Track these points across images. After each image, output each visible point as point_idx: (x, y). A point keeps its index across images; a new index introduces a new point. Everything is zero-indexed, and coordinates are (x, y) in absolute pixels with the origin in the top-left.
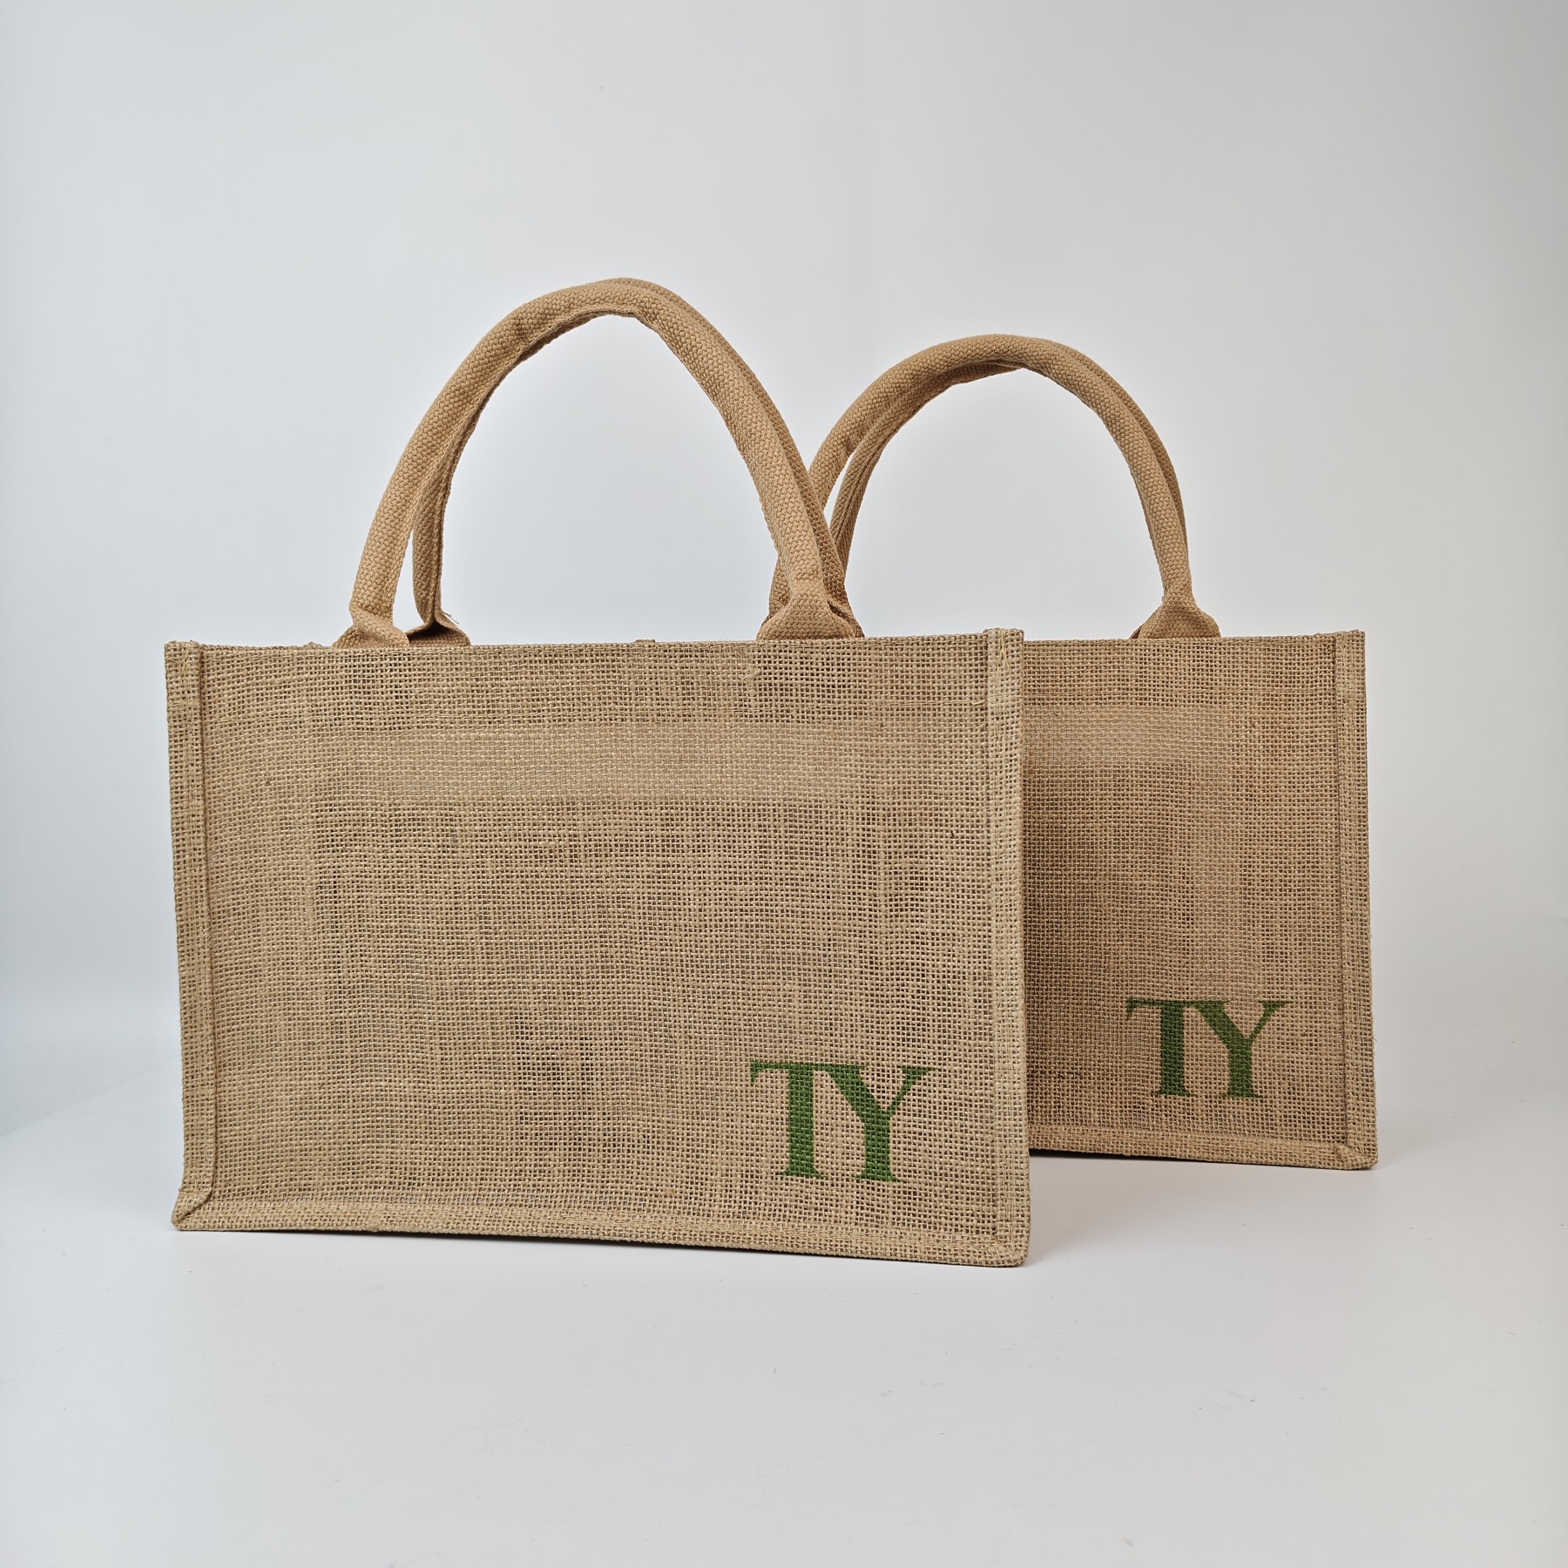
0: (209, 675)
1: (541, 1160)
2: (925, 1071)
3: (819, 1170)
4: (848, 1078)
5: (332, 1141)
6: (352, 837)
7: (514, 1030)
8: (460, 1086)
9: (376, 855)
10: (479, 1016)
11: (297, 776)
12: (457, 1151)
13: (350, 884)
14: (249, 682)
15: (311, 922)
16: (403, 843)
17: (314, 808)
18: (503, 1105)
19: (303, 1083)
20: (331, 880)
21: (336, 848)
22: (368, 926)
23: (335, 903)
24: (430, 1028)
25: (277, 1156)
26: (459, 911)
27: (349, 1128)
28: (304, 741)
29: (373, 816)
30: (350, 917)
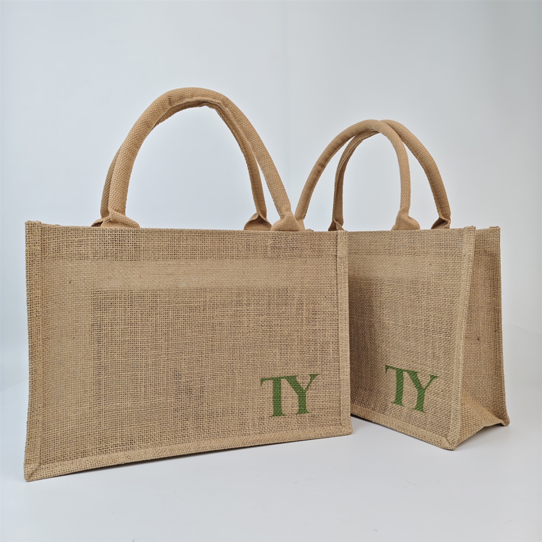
0: (44, 236)
1: (184, 425)
2: (317, 375)
3: (284, 413)
4: (292, 380)
5: (95, 430)
6: (110, 304)
7: (175, 377)
8: (151, 401)
9: (121, 311)
10: (162, 373)
11: (84, 280)
12: (149, 427)
13: (108, 323)
14: (63, 240)
15: (88, 340)
16: (133, 306)
17: (92, 293)
18: (169, 406)
19: (82, 408)
20: (98, 322)
21: (101, 309)
22: (115, 340)
23: (100, 331)
24: (140, 379)
25: (70, 441)
26: (156, 332)
27: (103, 424)
28: (89, 265)
29: (120, 295)
30: (107, 337)
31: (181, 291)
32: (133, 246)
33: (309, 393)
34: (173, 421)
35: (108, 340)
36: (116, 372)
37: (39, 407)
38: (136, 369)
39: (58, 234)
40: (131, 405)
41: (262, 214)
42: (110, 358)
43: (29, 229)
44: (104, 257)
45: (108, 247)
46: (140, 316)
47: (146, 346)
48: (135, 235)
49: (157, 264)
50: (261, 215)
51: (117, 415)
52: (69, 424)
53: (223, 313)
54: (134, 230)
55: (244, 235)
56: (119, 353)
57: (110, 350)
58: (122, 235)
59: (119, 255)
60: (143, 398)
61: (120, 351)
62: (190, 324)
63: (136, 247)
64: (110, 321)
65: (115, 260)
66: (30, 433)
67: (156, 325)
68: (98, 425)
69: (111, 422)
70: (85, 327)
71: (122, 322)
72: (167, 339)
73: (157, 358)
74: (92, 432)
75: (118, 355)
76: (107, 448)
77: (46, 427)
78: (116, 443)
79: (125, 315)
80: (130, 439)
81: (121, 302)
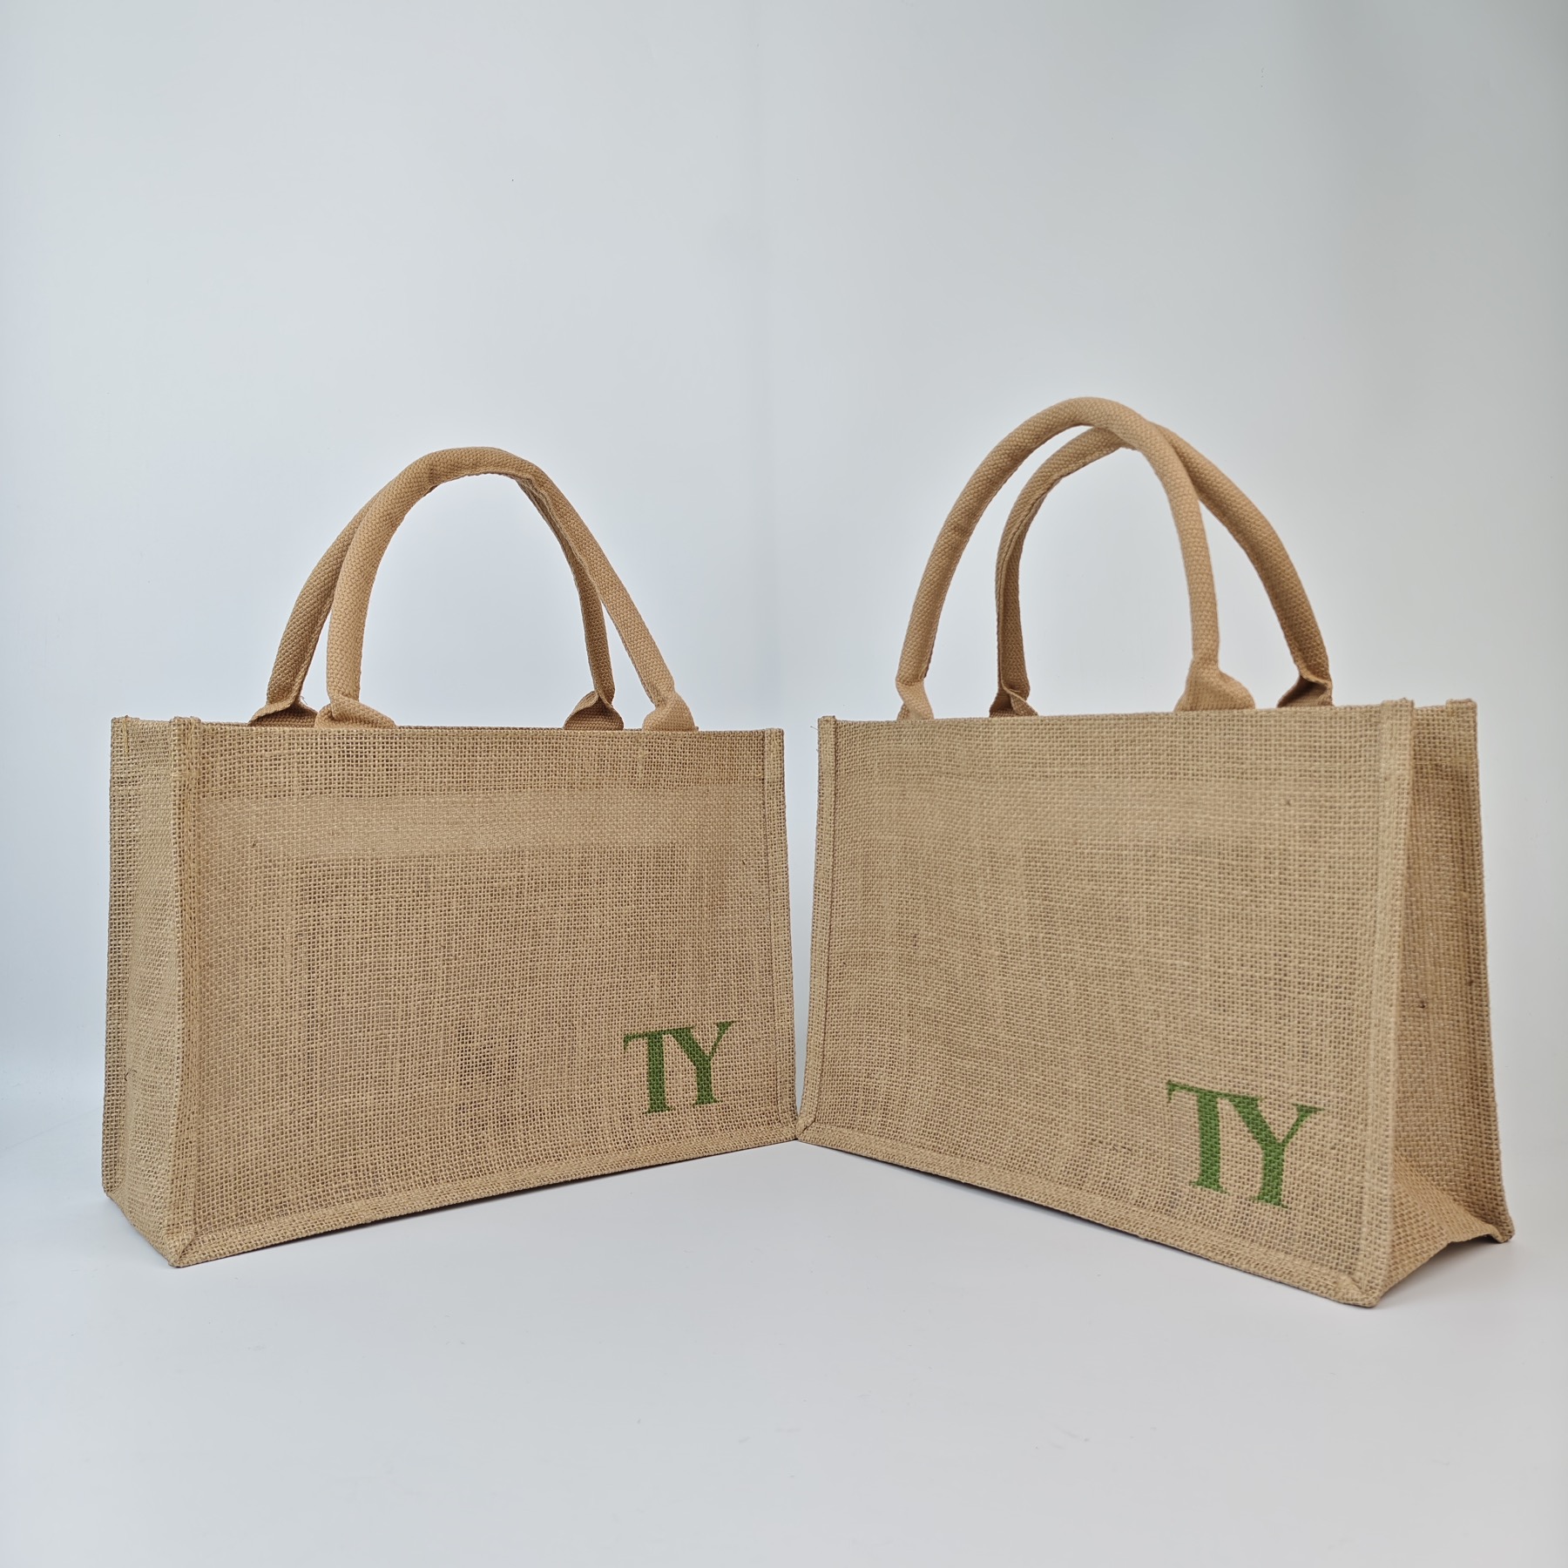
1: (476, 1139)
2: (730, 1024)
3: (669, 1105)
4: (683, 1036)
5: (302, 1159)
6: (334, 889)
7: (461, 1037)
8: (413, 1090)
9: (356, 902)
10: (435, 1030)
11: (284, 838)
12: (409, 1146)
14: (240, 755)
15: (289, 966)
16: (382, 891)
17: (299, 866)
18: (447, 1101)
19: (275, 1111)
20: (310, 928)
21: (317, 899)
22: (344, 965)
23: (314, 947)
24: (393, 1046)
25: (252, 1183)
26: (427, 944)
27: (317, 1145)
28: (293, 808)
29: (355, 869)
30: (327, 959)
31: (476, 857)
32: (383, 766)
33: (716, 1063)
34: (455, 1133)
35: (329, 964)
36: (345, 1031)
38: (384, 1023)
40: (372, 1101)
41: (605, 694)
42: (332, 1003)
43: (179, 735)
44: (323, 791)
45: (332, 768)
46: (394, 912)
47: (406, 975)
48: (388, 743)
49: (428, 802)
50: (603, 697)
51: (346, 1124)
52: (250, 1149)
53: (554, 900)
54: (385, 733)
55: (595, 739)
56: (351, 992)
57: (333, 985)
58: (362, 743)
59: (354, 785)
60: (397, 1085)
61: (354, 987)
62: (492, 925)
63: (389, 768)
64: (334, 924)
65: (347, 796)
66: (176, 1167)
67: (425, 929)
68: (308, 1147)
69: (333, 1140)
70: (283, 938)
71: (358, 926)
72: (446, 958)
73: (427, 998)
74: (295, 1163)
75: (348, 995)
76: (328, 1195)
77: (204, 1155)
78: (345, 1184)
79: (365, 910)
80: (373, 1173)
81: (356, 884)
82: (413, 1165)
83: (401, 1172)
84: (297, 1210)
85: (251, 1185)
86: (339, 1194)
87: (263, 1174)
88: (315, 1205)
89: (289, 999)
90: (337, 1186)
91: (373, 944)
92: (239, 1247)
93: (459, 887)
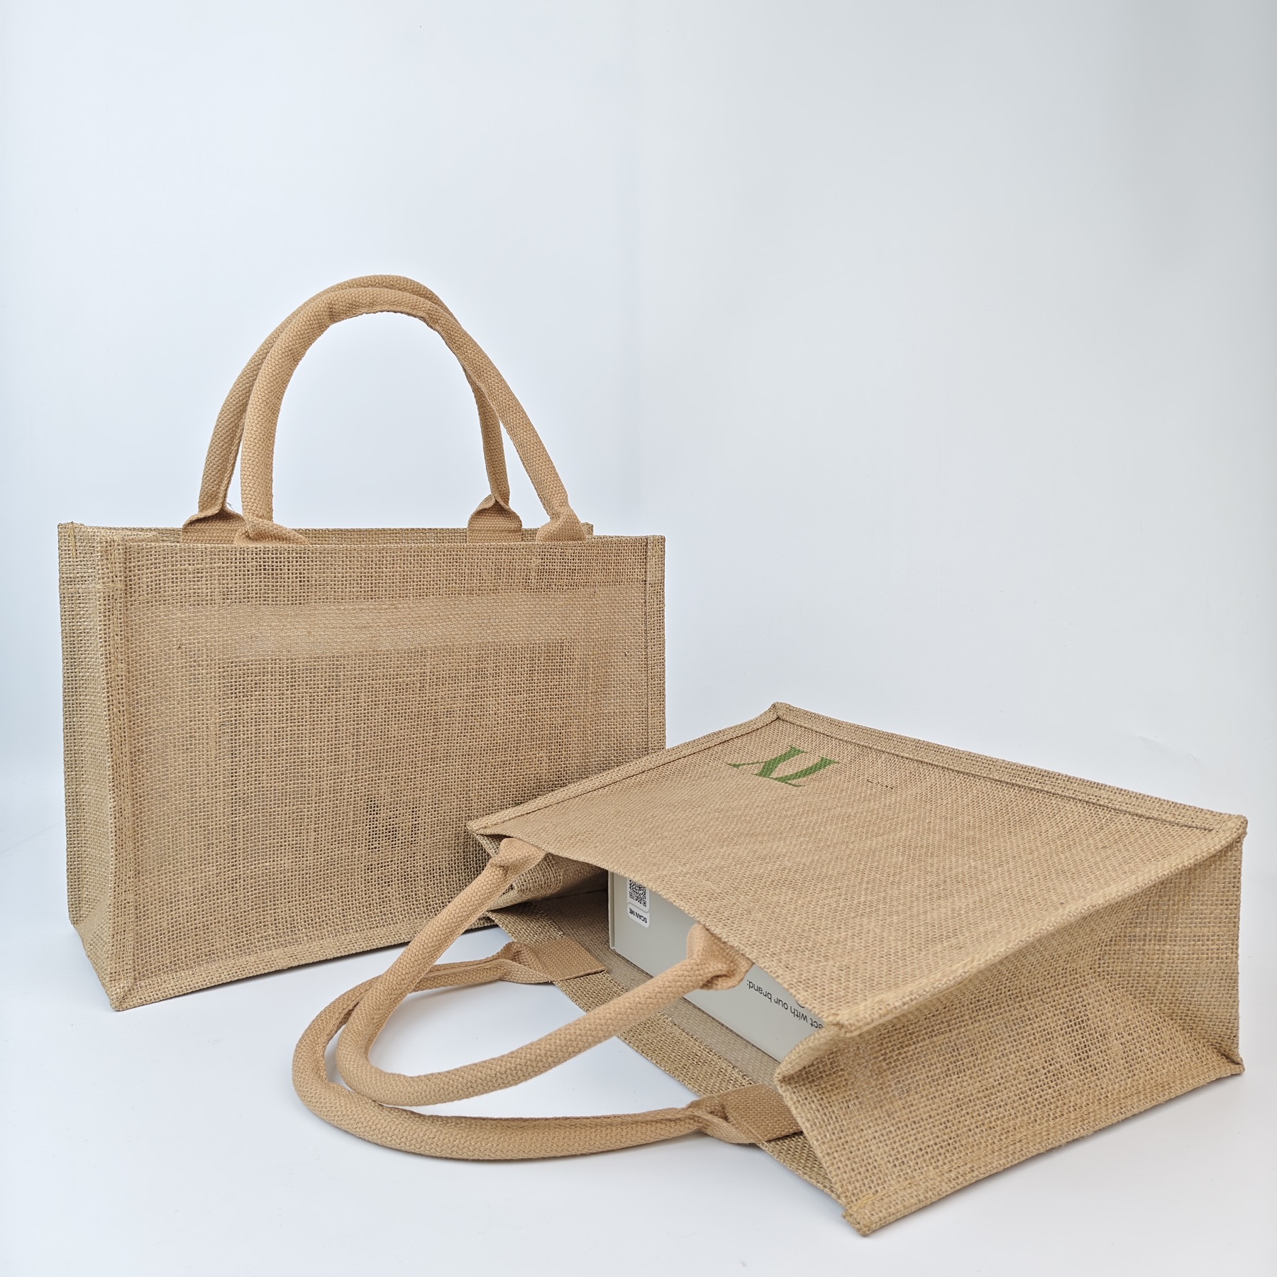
0: (130, 562)
1: (383, 894)
5: (228, 914)
6: (253, 685)
7: (369, 810)
8: (326, 855)
9: (273, 697)
10: (345, 804)
11: (207, 642)
12: (323, 901)
13: (249, 721)
15: (214, 752)
16: (297, 687)
17: (221, 665)
18: (356, 863)
19: (203, 874)
20: (232, 719)
21: (238, 694)
22: (263, 751)
23: (236, 735)
24: (308, 818)
25: (184, 935)
26: (338, 732)
27: (241, 901)
28: (214, 615)
29: (272, 668)
30: (248, 745)
31: (382, 656)
32: (296, 578)
34: (364, 889)
35: (249, 750)
36: (265, 807)
37: (129, 878)
38: (300, 799)
39: (156, 559)
40: (290, 865)
41: (502, 497)
42: (253, 783)
44: (242, 600)
45: (250, 580)
46: (308, 705)
47: (319, 759)
48: (300, 558)
49: (339, 609)
50: (500, 500)
51: (267, 884)
52: (181, 906)
53: (453, 692)
54: (299, 549)
55: (493, 550)
56: (270, 774)
57: (254, 768)
58: (277, 558)
59: (270, 595)
60: (312, 851)
61: (273, 770)
62: (397, 715)
63: (303, 579)
64: (253, 716)
65: (264, 604)
66: (116, 924)
67: (336, 719)
68: (233, 903)
69: (256, 898)
70: (207, 728)
71: (275, 717)
72: (355, 744)
73: (338, 778)
74: (222, 917)
75: (267, 776)
76: (251, 944)
77: (140, 913)
78: (266, 934)
79: (282, 704)
80: (291, 924)
81: (273, 681)
82: (326, 917)
83: (316, 923)
84: (224, 957)
85: (183, 937)
86: (261, 943)
87: (193, 927)
88: (239, 953)
89: (214, 780)
90: (259, 936)
91: (289, 733)
92: (171, 992)
93: (367, 682)
